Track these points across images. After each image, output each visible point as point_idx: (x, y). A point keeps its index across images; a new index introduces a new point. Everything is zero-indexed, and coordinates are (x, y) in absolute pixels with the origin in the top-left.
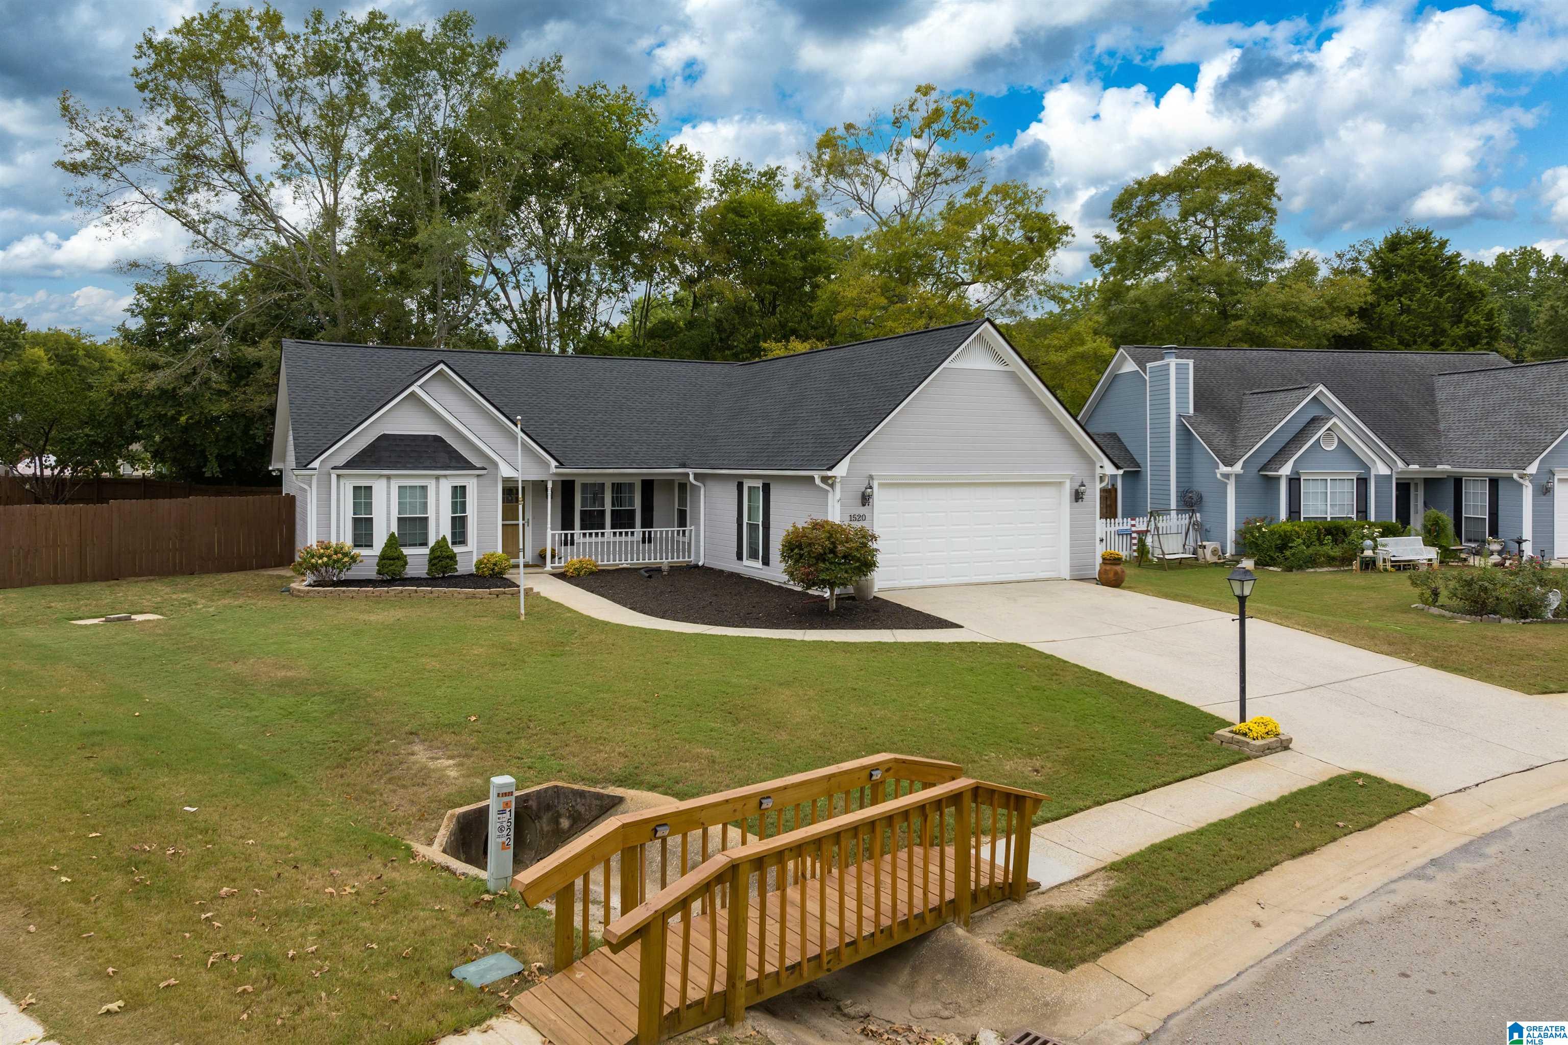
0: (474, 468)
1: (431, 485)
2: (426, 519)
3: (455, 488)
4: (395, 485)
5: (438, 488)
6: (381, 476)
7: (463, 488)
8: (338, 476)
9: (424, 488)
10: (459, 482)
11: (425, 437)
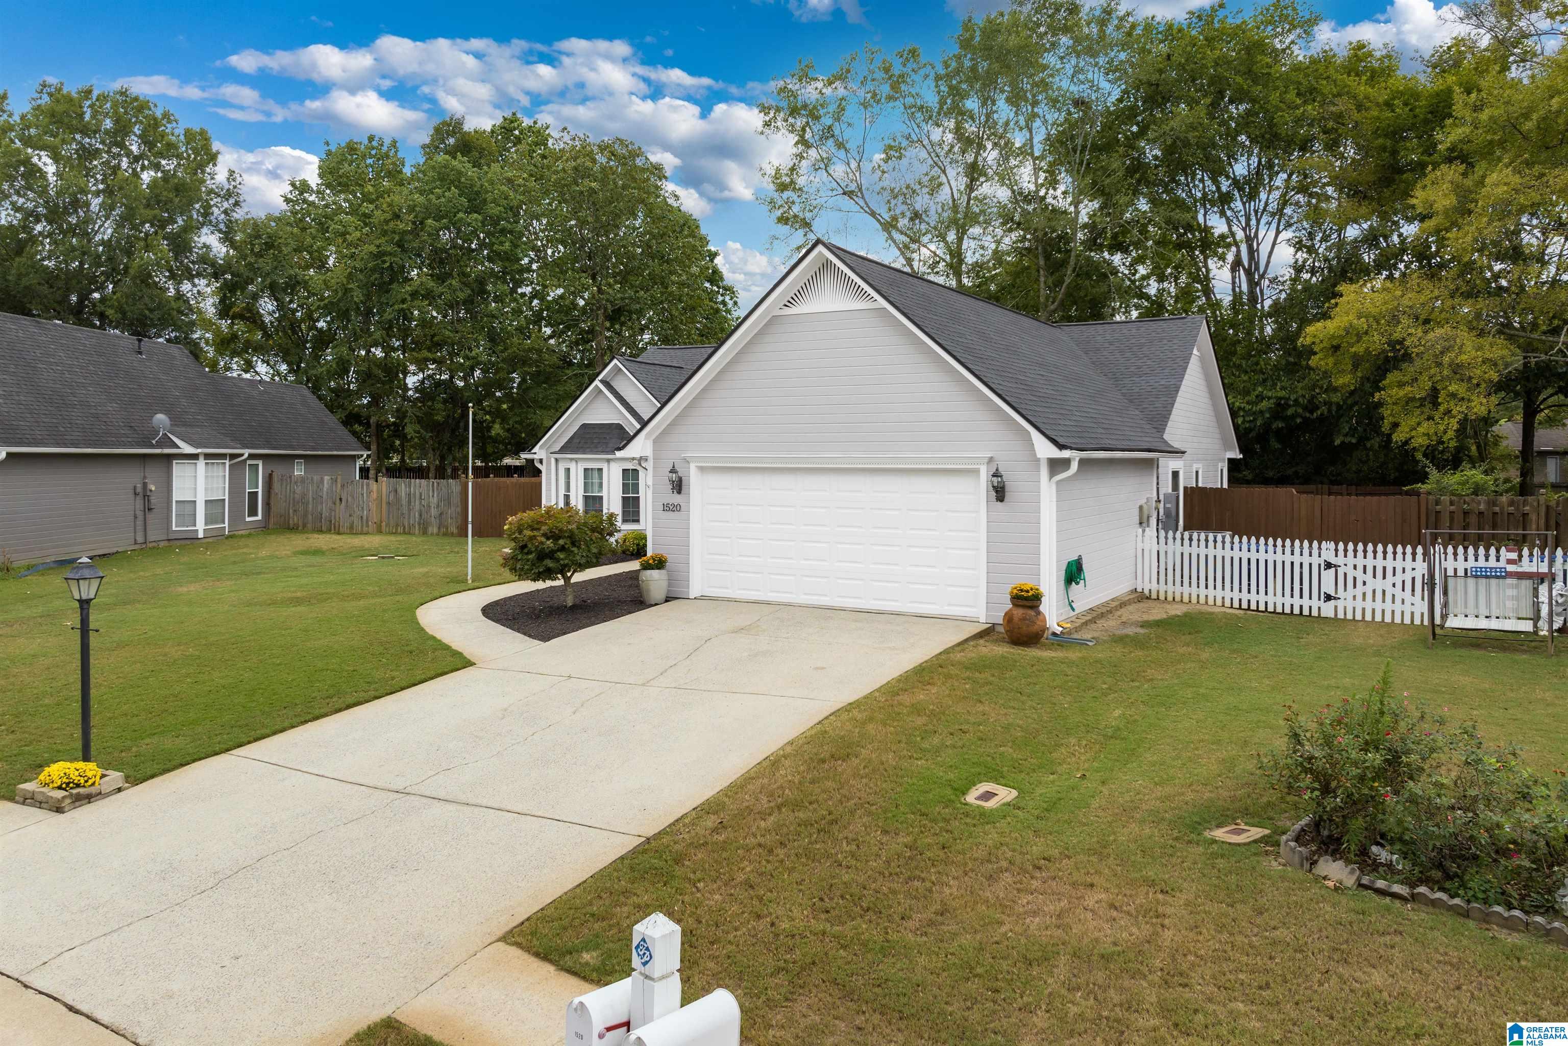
1: (604, 466)
2: (601, 498)
3: (625, 471)
4: (581, 466)
5: (609, 469)
6: (571, 459)
7: (635, 471)
9: (600, 470)
10: (628, 465)
11: (611, 425)
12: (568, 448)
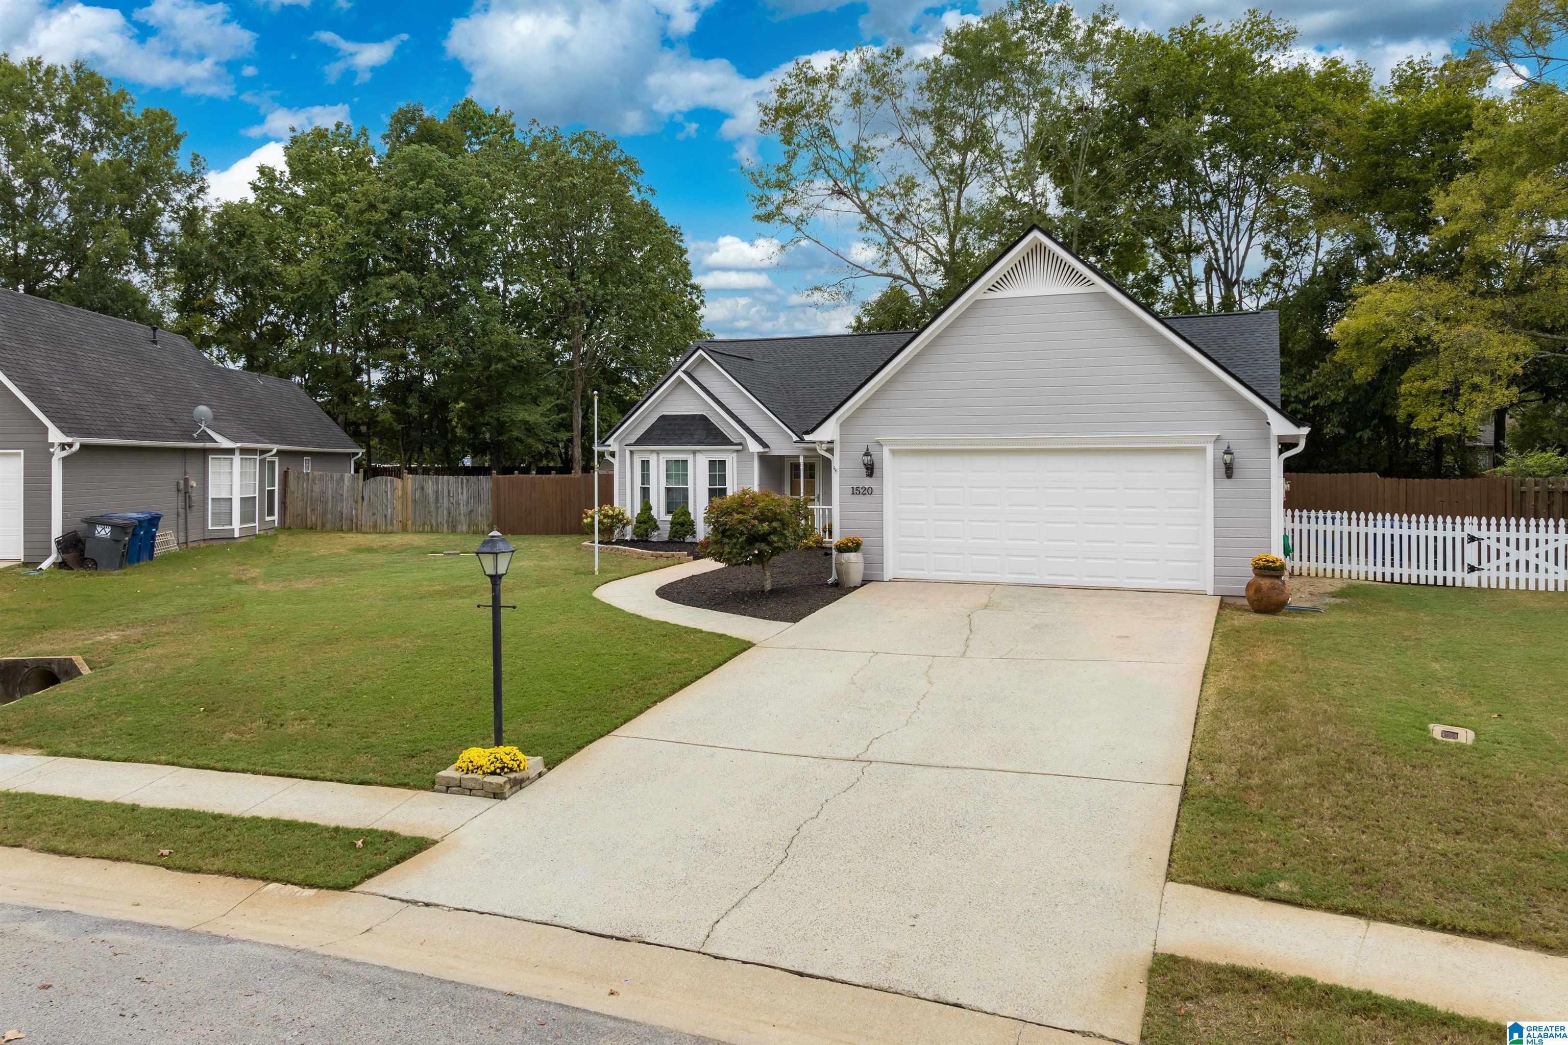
0: (732, 444)
1: (690, 458)
2: (686, 490)
3: (712, 463)
4: (663, 458)
5: (695, 461)
6: (652, 451)
7: (723, 463)
8: (632, 452)
9: (685, 462)
10: (717, 457)
11: (693, 417)
12: (646, 439)
